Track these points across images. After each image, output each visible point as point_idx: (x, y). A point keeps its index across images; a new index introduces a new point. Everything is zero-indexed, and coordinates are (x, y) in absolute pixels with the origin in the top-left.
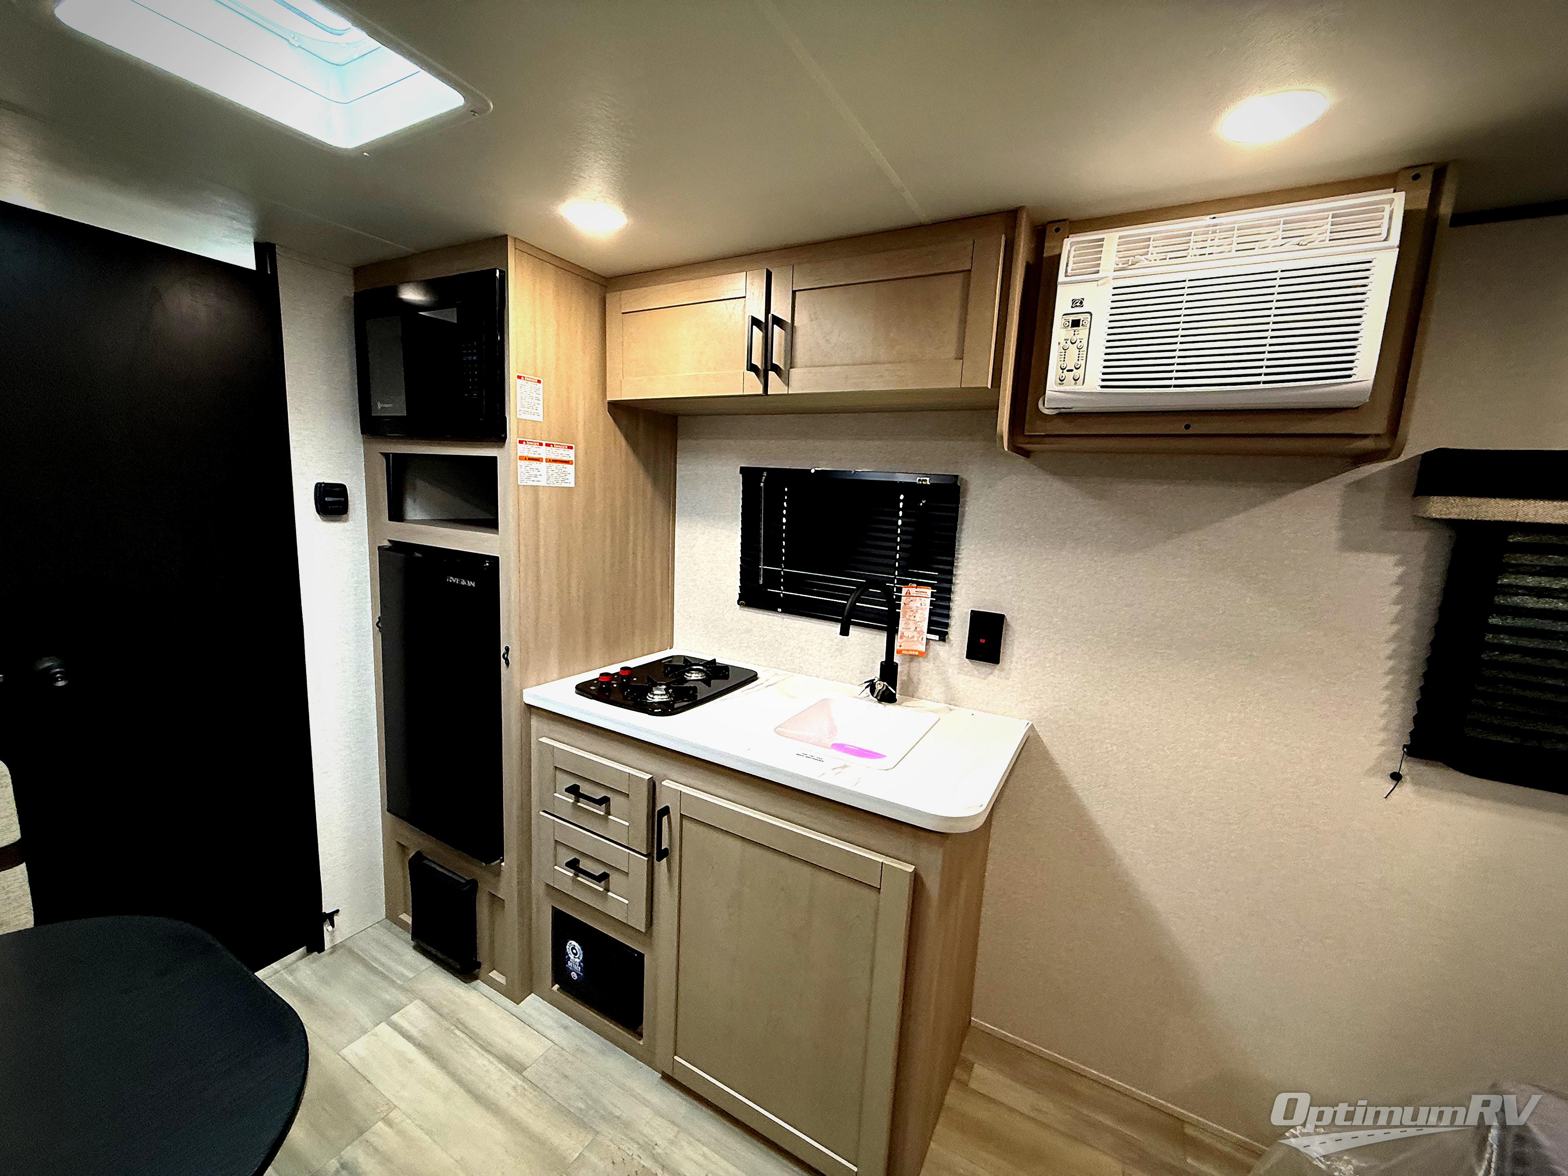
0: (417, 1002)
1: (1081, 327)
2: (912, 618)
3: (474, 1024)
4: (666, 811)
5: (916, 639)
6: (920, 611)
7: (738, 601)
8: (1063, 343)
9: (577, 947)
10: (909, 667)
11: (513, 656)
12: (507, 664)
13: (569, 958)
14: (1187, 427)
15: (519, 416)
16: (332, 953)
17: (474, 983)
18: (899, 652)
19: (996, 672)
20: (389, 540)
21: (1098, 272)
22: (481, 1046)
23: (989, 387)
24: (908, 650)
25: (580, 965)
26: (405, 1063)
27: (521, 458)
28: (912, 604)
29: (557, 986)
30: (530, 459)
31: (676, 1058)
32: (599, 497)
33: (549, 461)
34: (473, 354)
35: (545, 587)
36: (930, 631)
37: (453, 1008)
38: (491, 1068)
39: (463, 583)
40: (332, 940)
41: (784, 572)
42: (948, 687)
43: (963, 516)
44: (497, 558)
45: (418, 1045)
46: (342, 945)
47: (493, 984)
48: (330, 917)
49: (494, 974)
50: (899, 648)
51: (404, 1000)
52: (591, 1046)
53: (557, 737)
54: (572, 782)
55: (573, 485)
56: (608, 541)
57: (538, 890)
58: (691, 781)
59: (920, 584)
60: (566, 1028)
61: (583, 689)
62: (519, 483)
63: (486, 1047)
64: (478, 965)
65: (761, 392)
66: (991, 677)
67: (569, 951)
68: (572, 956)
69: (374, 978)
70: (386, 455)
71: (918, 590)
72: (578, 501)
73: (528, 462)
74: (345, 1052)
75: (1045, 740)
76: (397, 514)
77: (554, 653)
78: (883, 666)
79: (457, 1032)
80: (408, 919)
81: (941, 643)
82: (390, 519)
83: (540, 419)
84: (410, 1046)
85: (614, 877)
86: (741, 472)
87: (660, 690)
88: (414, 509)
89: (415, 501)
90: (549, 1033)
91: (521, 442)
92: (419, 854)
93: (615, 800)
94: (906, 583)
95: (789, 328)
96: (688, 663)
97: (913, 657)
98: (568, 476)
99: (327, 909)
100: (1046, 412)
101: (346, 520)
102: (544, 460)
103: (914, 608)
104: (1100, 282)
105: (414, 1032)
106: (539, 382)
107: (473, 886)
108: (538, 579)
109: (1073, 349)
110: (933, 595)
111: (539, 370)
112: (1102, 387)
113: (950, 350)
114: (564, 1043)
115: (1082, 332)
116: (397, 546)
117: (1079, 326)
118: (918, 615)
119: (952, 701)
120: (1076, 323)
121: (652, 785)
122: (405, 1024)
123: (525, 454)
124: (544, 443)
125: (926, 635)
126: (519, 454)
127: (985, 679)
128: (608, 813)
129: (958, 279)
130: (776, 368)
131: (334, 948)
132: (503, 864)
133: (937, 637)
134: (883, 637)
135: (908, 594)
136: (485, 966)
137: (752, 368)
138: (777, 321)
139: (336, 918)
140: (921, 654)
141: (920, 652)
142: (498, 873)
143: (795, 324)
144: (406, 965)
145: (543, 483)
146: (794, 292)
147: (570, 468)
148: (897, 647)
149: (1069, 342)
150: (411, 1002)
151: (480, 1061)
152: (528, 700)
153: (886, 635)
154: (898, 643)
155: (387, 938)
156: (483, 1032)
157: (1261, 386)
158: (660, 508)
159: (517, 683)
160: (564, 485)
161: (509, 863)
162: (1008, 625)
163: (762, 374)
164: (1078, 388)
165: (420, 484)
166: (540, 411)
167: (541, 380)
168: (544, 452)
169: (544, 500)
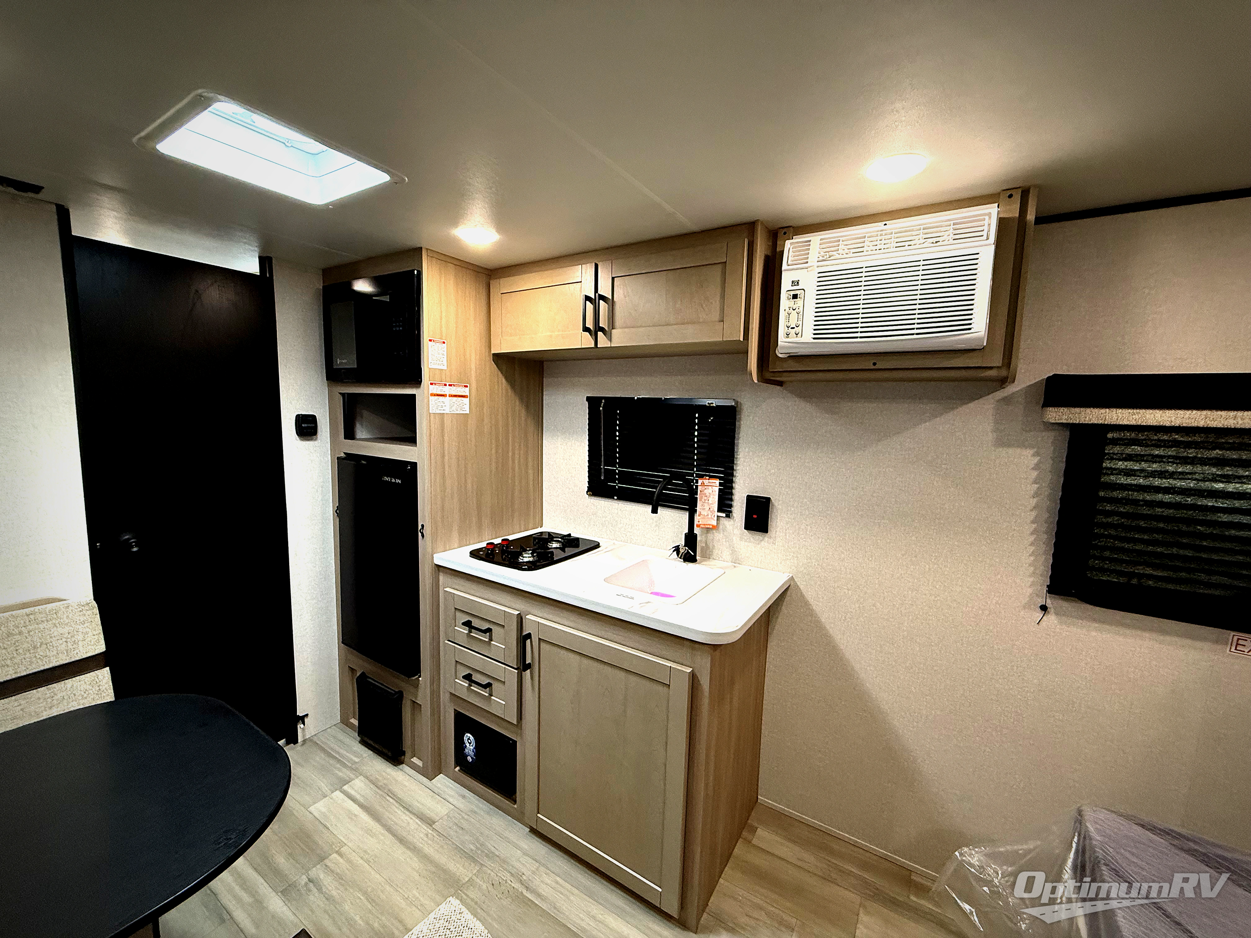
0: (361, 778)
1: (798, 299)
2: (707, 501)
3: (400, 794)
4: (529, 636)
5: (710, 516)
6: (712, 496)
7: (587, 492)
8: (787, 310)
9: (472, 738)
10: (706, 537)
11: (427, 531)
12: (423, 536)
13: (466, 746)
14: (875, 364)
15: (430, 367)
16: (303, 745)
17: (401, 766)
18: (698, 526)
19: (766, 539)
20: (344, 453)
21: (807, 262)
22: (404, 807)
23: (742, 339)
24: (704, 525)
25: (473, 751)
26: (352, 816)
27: (432, 395)
28: (706, 491)
29: (458, 768)
30: (438, 395)
31: (539, 815)
32: (486, 420)
33: (451, 396)
34: (399, 326)
35: (448, 482)
36: (719, 511)
37: (385, 781)
38: (411, 821)
39: (393, 480)
40: (304, 736)
41: (618, 470)
42: (733, 552)
43: (740, 427)
44: (416, 463)
45: (361, 806)
46: (310, 740)
47: (414, 767)
48: (302, 719)
49: (415, 760)
50: (698, 523)
51: (352, 776)
52: (481, 809)
53: (457, 587)
54: (466, 618)
55: (468, 412)
56: (494, 451)
57: (444, 698)
58: (546, 615)
59: (711, 477)
60: (464, 797)
61: (475, 554)
62: (431, 412)
63: (408, 808)
64: (404, 753)
65: (593, 346)
66: (763, 543)
67: (466, 742)
68: (468, 745)
69: (332, 761)
70: (343, 395)
71: (710, 481)
72: (472, 424)
73: (437, 397)
74: (312, 809)
75: (802, 587)
76: (350, 434)
77: (455, 528)
78: (687, 536)
79: (388, 798)
80: (355, 722)
81: (728, 519)
82: (345, 438)
83: (445, 368)
84: (356, 806)
85: (495, 685)
86: (587, 400)
87: (528, 554)
88: (362, 432)
89: (362, 425)
90: (451, 800)
91: (432, 384)
92: (363, 674)
93: (495, 630)
94: (701, 476)
95: (611, 302)
96: (551, 537)
97: (708, 530)
98: (465, 406)
99: (300, 713)
100: (780, 356)
101: (316, 440)
102: (448, 396)
103: (708, 494)
104: (809, 269)
105: (358, 797)
106: (444, 343)
107: (400, 695)
108: (444, 476)
109: (794, 313)
110: (720, 484)
111: (444, 335)
112: (814, 339)
113: (716, 316)
114: (461, 806)
115: (799, 302)
116: (350, 457)
117: (797, 298)
118: (710, 499)
119: (736, 561)
120: (795, 297)
121: (520, 619)
122: (353, 793)
123: (435, 392)
124: (448, 384)
125: (717, 514)
126: (430, 392)
127: (758, 544)
128: (491, 640)
129: (719, 268)
130: (602, 330)
131: (304, 741)
132: (420, 679)
133: (724, 515)
134: (685, 516)
135: (703, 484)
136: (408, 755)
137: (586, 329)
138: (602, 298)
139: (306, 720)
140: (714, 528)
141: (712, 525)
142: (416, 686)
143: (615, 299)
144: (355, 753)
145: (447, 411)
146: (613, 279)
147: (466, 401)
148: (696, 523)
149: (791, 309)
150: (357, 777)
151: (404, 817)
152: (437, 561)
153: (688, 514)
154: (697, 518)
155: (341, 736)
156: (407, 799)
157: (915, 336)
158: (531, 428)
159: (429, 550)
160: (462, 412)
161: (424, 678)
162: (773, 505)
163: (593, 333)
164: (799, 339)
165: (365, 413)
166: (445, 363)
167: (445, 341)
168: (447, 390)
169: (447, 422)
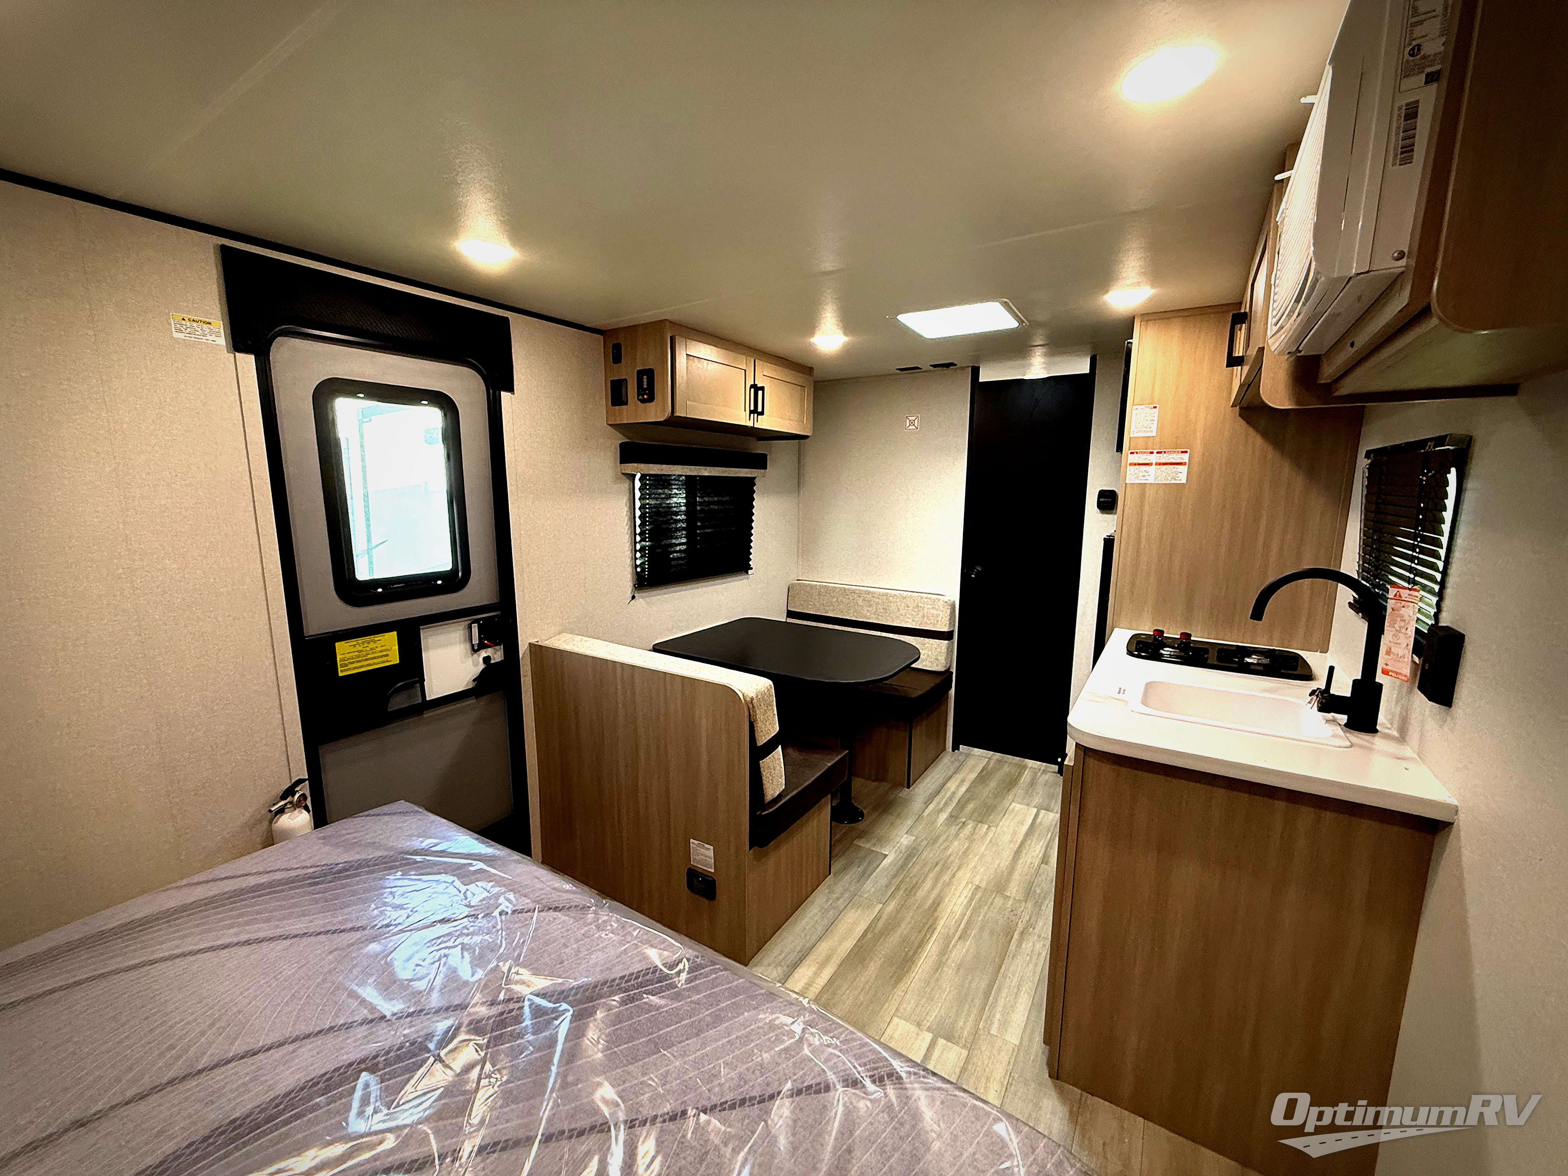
5: (1401, 658)
15: (1133, 435)
18: (1385, 671)
19: (1448, 721)
22: (1048, 845)
24: (1395, 672)
26: (1021, 823)
27: (1131, 464)
28: (1402, 611)
30: (1139, 464)
32: (1217, 491)
33: (1156, 464)
35: (1144, 558)
38: (1038, 852)
45: (1033, 824)
50: (1384, 666)
55: (1184, 482)
62: (1127, 482)
66: (1445, 721)
72: (1190, 495)
73: (1137, 467)
83: (1153, 434)
91: (1132, 453)
98: (1181, 475)
101: (1113, 513)
102: (1154, 464)
103: (1403, 617)
106: (1155, 407)
111: (1156, 400)
123: (1136, 461)
124: (1155, 451)
125: (1412, 656)
126: (1129, 462)
135: (1398, 596)
141: (1406, 677)
145: (1150, 481)
147: (1184, 469)
148: (1381, 664)
154: (1383, 657)
160: (1173, 482)
162: (1465, 653)
166: (1154, 428)
167: (1158, 406)
168: (1154, 458)
169: (1150, 493)
